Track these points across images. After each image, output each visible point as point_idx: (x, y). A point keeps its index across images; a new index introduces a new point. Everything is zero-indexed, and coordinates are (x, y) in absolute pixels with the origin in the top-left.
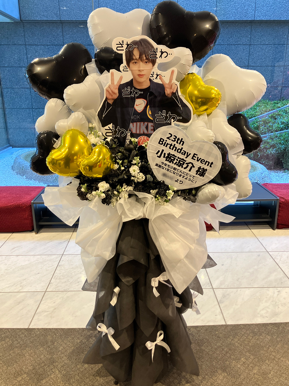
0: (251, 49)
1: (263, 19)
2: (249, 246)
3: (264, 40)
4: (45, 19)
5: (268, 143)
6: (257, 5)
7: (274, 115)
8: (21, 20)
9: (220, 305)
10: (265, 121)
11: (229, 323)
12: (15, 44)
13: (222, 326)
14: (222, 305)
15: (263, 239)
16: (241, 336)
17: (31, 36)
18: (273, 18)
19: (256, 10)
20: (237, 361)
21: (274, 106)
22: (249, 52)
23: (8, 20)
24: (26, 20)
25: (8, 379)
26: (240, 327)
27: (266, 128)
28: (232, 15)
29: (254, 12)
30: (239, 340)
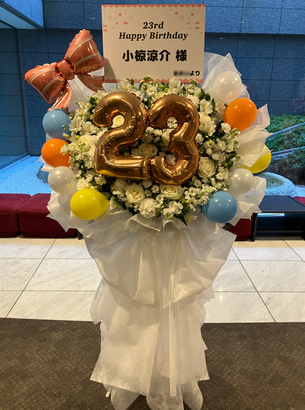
0: (275, 63)
1: (288, 33)
2: (285, 256)
3: (287, 54)
4: (69, 27)
5: (293, 158)
6: (282, 19)
7: (298, 130)
8: (45, 28)
9: (267, 306)
10: (289, 136)
11: (278, 321)
12: (38, 52)
13: (272, 323)
14: (269, 306)
15: (297, 249)
16: (291, 332)
17: (54, 44)
18: (298, 32)
19: (281, 24)
20: (290, 352)
21: (297, 121)
22: (273, 66)
23: (32, 27)
24: (50, 28)
25: (89, 362)
26: (288, 325)
27: (290, 142)
28: (257, 28)
29: (278, 26)
30: (289, 335)
